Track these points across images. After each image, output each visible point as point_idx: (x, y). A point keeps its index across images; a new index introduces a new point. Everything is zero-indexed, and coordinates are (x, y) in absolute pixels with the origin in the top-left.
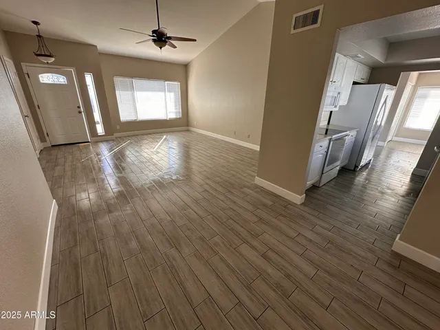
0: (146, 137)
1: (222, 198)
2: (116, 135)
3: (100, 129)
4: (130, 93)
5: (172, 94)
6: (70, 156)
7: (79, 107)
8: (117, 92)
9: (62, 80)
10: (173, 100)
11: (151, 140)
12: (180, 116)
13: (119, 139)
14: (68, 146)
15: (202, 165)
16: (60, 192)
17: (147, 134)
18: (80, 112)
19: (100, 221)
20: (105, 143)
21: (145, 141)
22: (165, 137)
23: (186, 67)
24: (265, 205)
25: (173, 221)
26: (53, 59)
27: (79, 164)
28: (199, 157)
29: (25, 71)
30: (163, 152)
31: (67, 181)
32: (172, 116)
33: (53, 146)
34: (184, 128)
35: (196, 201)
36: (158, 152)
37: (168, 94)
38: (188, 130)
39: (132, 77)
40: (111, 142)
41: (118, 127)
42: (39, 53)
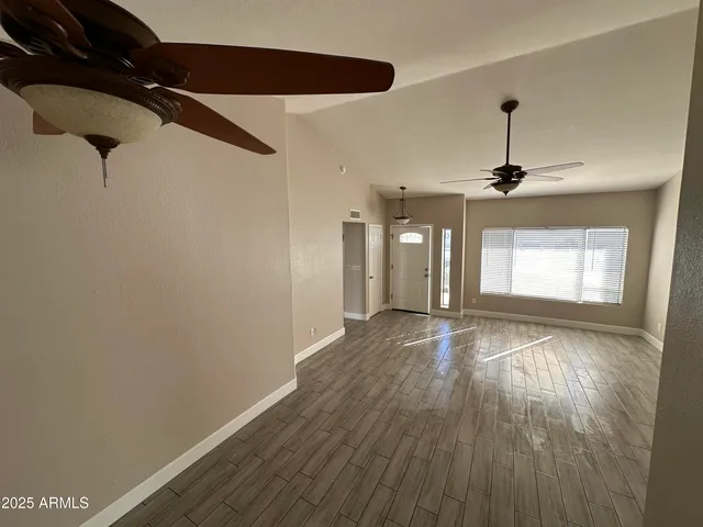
2: (467, 311)
3: (445, 299)
4: (505, 251)
7: (427, 270)
8: (484, 250)
12: (616, 298)
13: (469, 319)
18: (427, 276)
26: (407, 220)
29: (391, 233)
33: (393, 309)
39: (514, 227)
41: (474, 301)
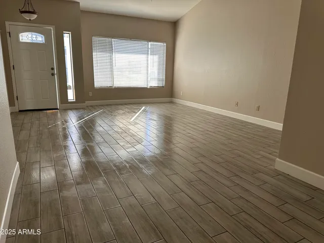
0: (120, 107)
1: (227, 183)
2: (88, 103)
3: (71, 95)
4: (107, 54)
5: (156, 58)
6: (37, 122)
7: (53, 69)
8: (94, 54)
9: (39, 39)
10: (156, 65)
11: (127, 110)
12: (162, 84)
13: (90, 108)
14: (36, 113)
15: (194, 141)
16: (23, 156)
17: (122, 104)
18: (53, 74)
19: (66, 193)
20: (75, 111)
21: (121, 112)
22: (144, 108)
23: (174, 25)
24: (297, 200)
25: (158, 204)
26: (35, 16)
27: (46, 130)
28: (189, 131)
29: (8, 30)
30: (142, 124)
31: (31, 146)
32: (154, 83)
33: (20, 111)
34: (168, 99)
35: (189, 183)
36: (137, 123)
37: (150, 57)
38: (172, 102)
39: (112, 37)
40: (81, 110)
41: (91, 94)
42: (23, 10)
